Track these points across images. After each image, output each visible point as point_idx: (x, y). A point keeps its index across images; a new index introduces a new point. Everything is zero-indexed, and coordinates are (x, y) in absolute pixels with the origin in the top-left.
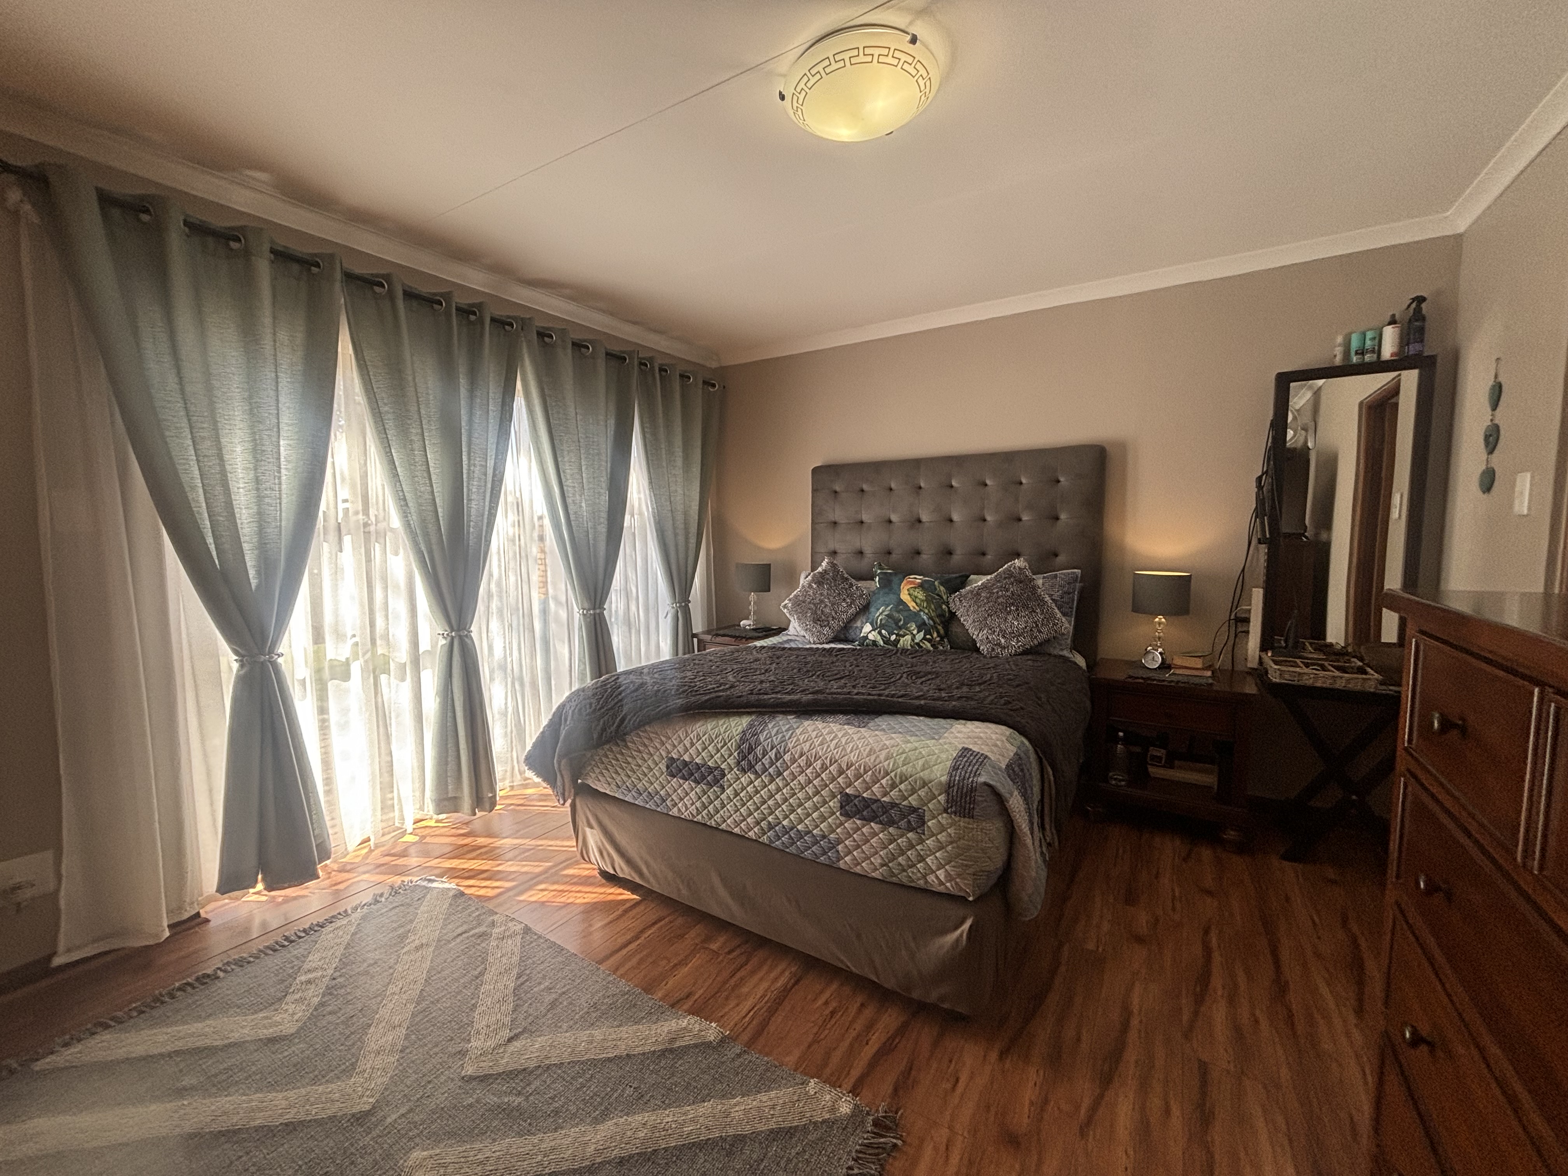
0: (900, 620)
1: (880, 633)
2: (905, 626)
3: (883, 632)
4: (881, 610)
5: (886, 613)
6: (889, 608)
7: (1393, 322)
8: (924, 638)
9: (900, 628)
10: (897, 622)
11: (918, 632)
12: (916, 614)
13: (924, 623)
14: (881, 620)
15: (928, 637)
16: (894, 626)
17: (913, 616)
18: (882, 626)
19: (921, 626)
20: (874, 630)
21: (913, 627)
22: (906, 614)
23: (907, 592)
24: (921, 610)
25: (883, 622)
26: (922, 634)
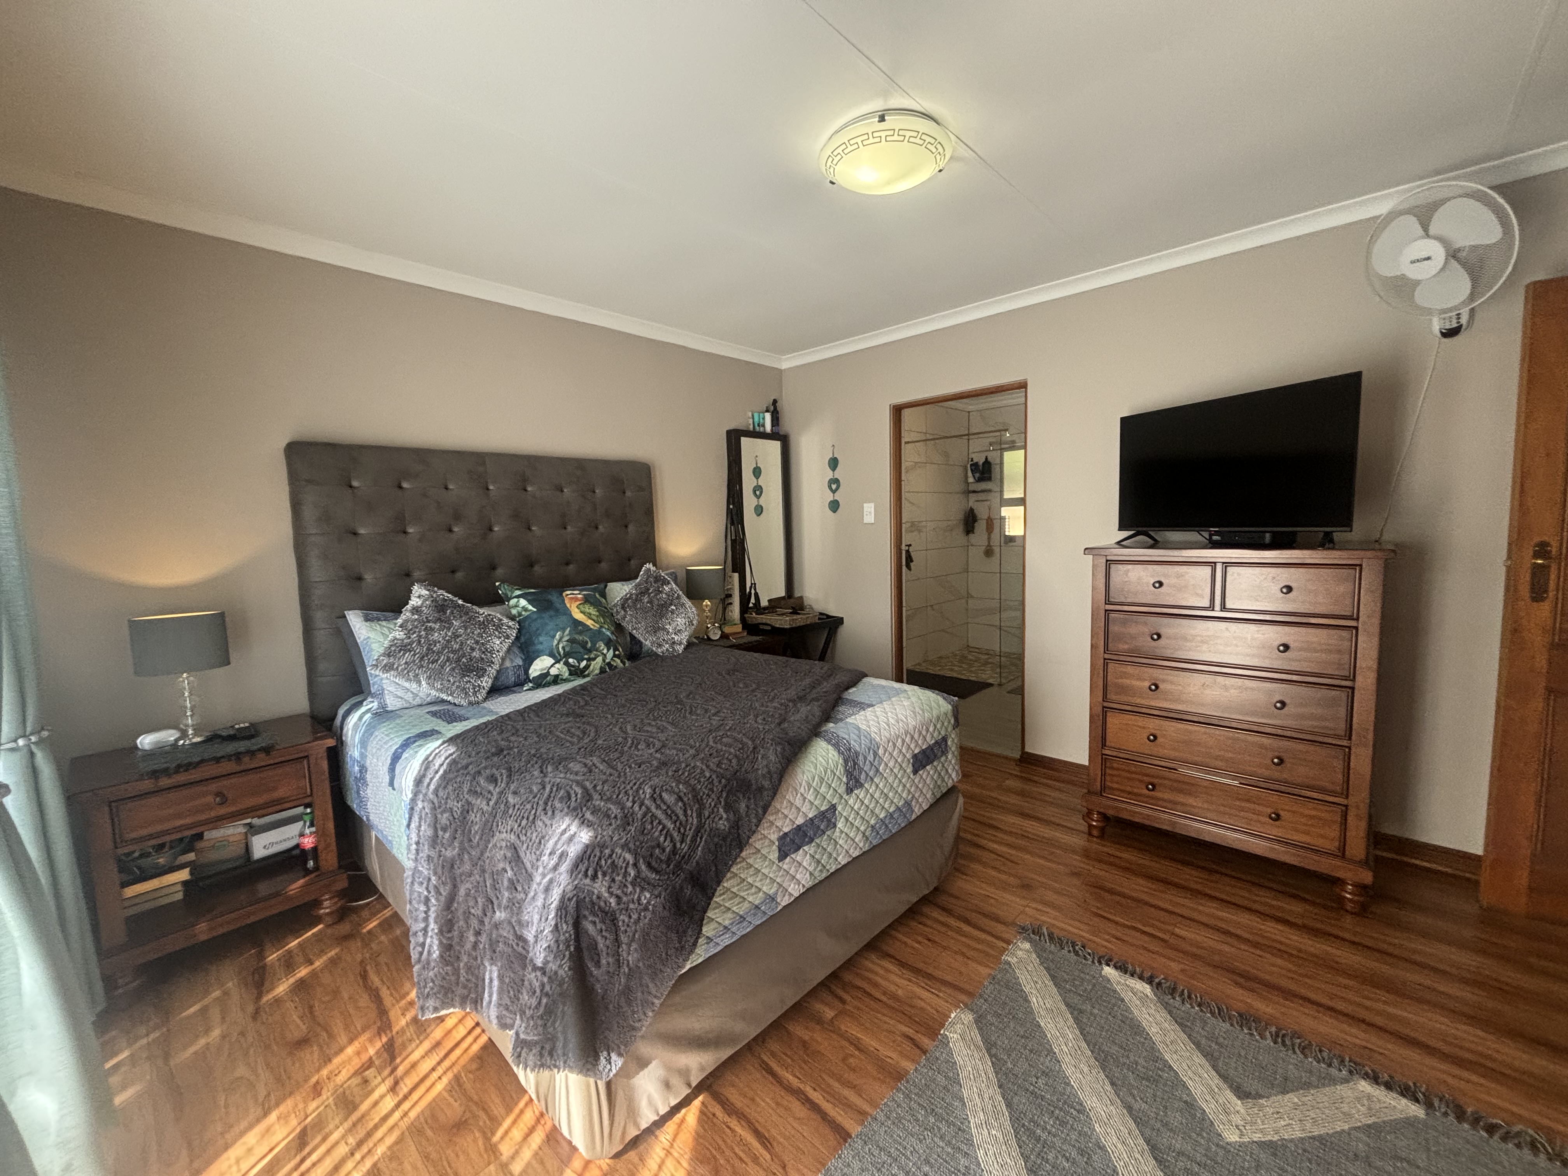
0: (587, 642)
1: (567, 664)
2: (594, 648)
3: (571, 660)
4: (557, 637)
5: (566, 638)
6: (567, 632)
7: (767, 411)
8: (615, 656)
9: (590, 651)
10: (583, 645)
11: (608, 650)
12: (599, 632)
13: (610, 640)
14: (563, 648)
15: (617, 653)
16: (582, 650)
17: (597, 635)
18: (567, 655)
19: (609, 644)
20: (558, 662)
21: (602, 646)
22: (588, 634)
23: (577, 610)
24: (601, 627)
25: (567, 649)
26: (611, 651)
